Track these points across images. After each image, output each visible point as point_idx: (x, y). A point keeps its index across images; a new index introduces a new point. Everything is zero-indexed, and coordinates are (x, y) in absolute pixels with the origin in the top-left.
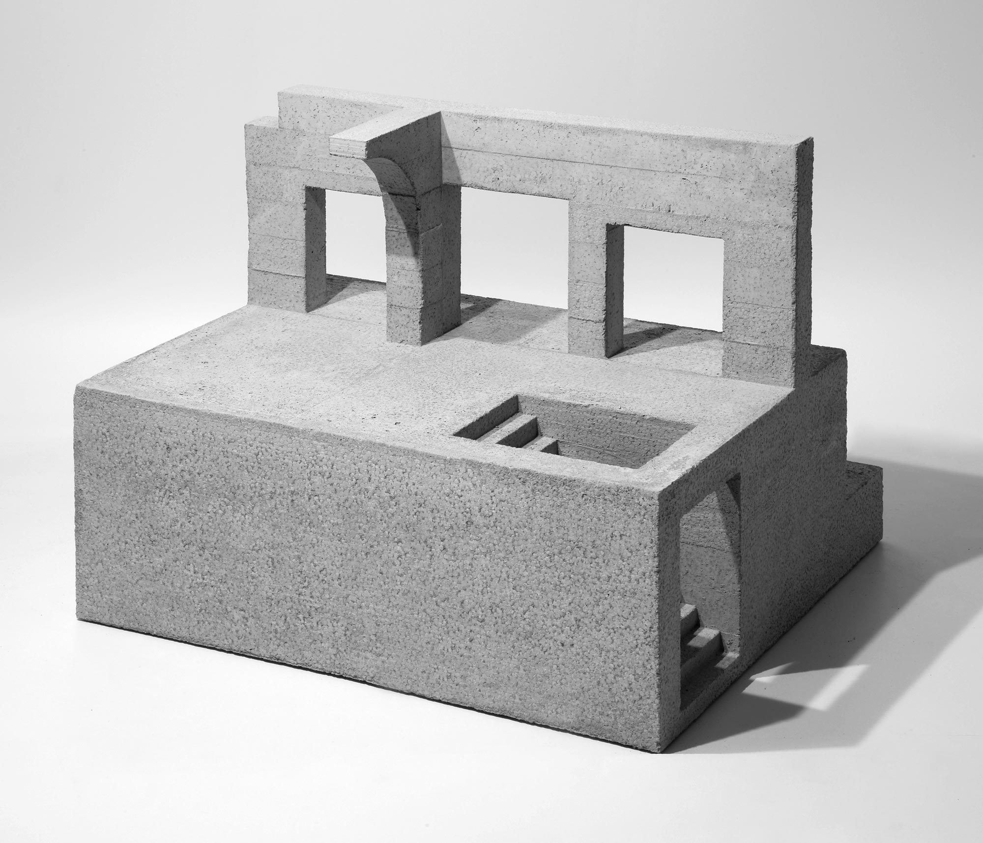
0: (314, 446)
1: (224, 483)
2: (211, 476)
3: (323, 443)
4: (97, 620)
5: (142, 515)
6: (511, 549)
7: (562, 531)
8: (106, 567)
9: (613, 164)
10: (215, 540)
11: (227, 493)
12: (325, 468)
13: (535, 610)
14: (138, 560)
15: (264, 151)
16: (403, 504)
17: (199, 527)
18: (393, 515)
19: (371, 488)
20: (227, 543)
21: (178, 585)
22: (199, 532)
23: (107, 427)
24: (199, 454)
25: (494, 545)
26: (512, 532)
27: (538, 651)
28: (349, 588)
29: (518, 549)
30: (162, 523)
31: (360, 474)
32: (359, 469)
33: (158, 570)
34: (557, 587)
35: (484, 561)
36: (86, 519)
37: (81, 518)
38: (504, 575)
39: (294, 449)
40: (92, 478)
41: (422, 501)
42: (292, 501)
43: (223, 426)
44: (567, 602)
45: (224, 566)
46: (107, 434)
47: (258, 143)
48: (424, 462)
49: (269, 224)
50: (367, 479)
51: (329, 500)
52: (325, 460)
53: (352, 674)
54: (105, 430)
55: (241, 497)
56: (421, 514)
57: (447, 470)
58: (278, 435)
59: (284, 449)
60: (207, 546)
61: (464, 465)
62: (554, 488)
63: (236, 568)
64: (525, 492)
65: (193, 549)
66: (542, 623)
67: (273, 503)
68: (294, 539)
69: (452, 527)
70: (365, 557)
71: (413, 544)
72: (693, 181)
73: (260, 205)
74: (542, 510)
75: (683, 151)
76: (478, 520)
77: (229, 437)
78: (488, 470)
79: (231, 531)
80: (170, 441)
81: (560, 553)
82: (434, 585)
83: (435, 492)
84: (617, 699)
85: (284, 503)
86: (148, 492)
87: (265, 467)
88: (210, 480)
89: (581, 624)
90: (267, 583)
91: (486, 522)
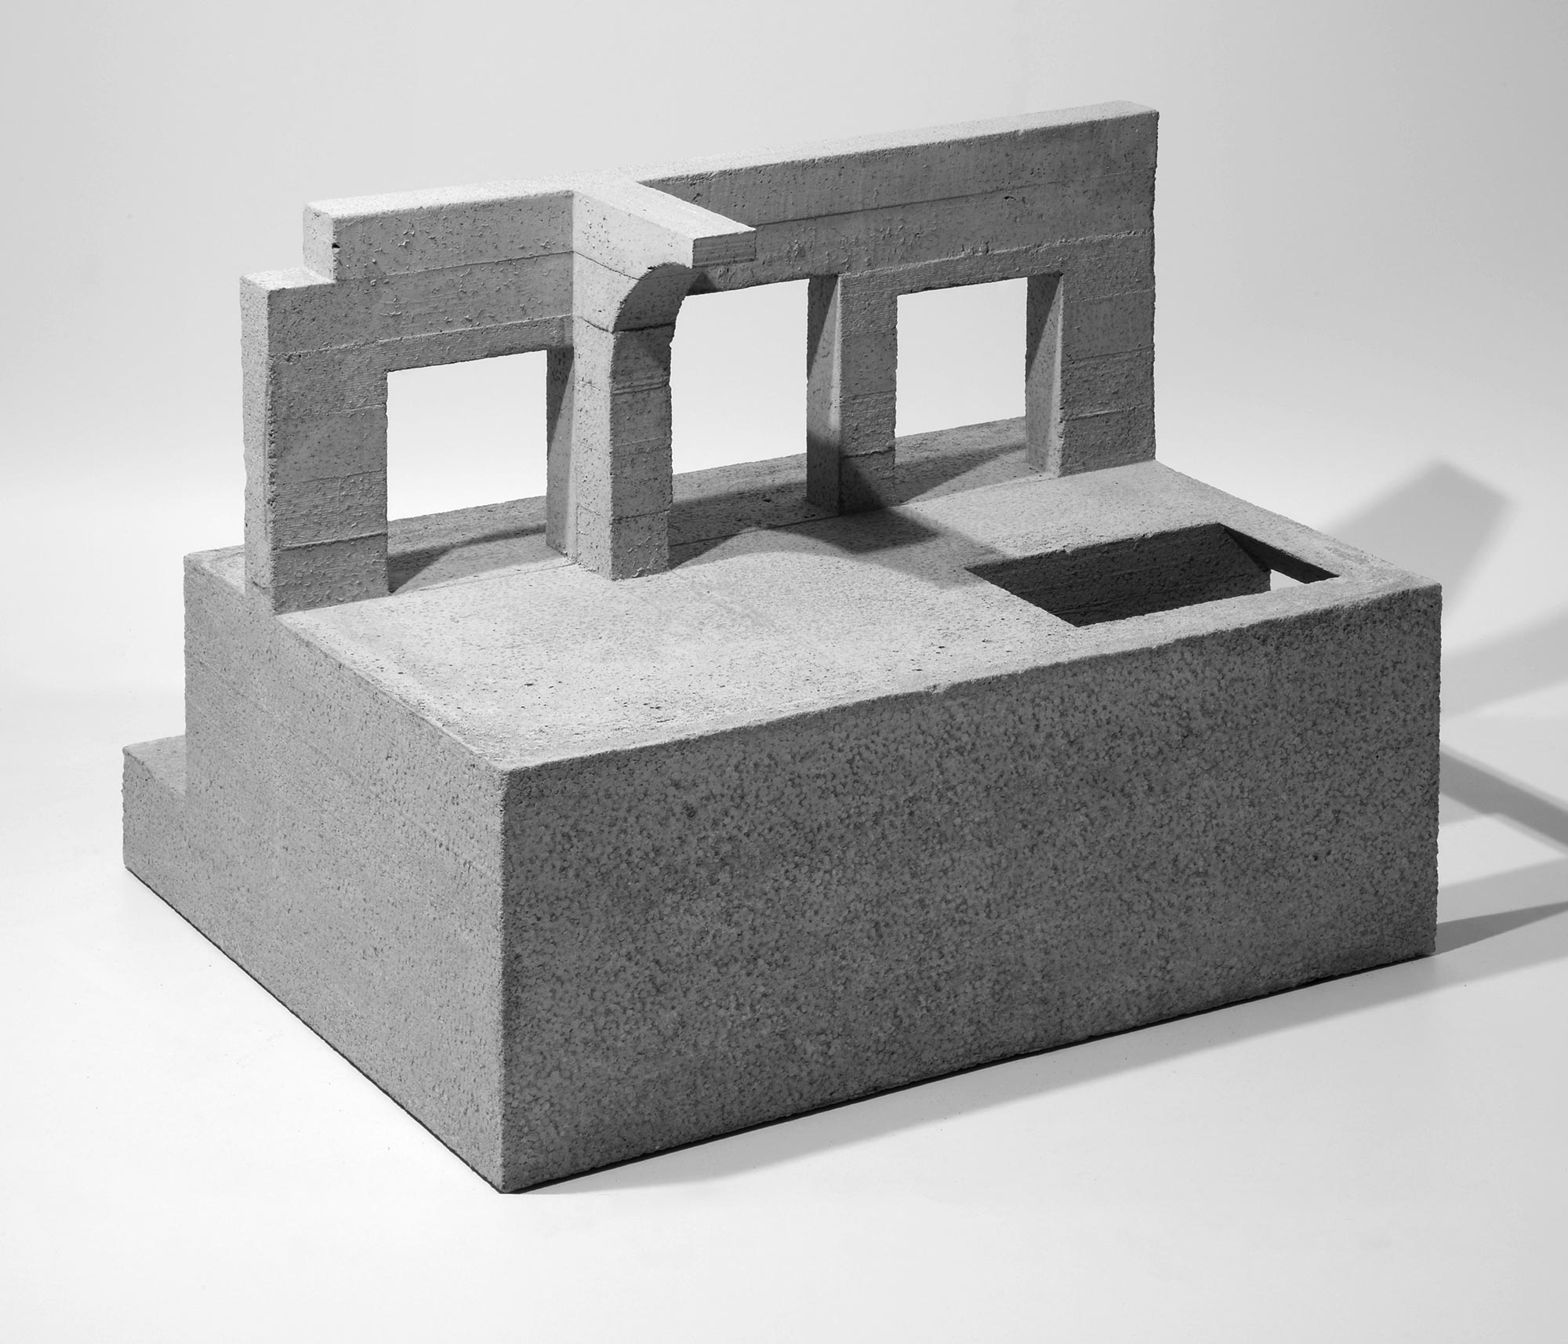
0: (947, 709)
1: (794, 832)
2: (770, 830)
3: (962, 700)
4: (547, 1177)
5: (638, 950)
6: (1247, 747)
7: (1318, 690)
8: (567, 1074)
9: (908, 201)
10: (776, 935)
11: (798, 847)
12: (965, 738)
13: (1280, 825)
14: (628, 1033)
15: (307, 329)
16: (1089, 745)
17: (746, 926)
18: (1073, 769)
19: (1039, 740)
20: (799, 931)
21: (706, 1043)
22: (747, 935)
23: (571, 821)
24: (750, 799)
25: (1223, 751)
26: (1247, 722)
27: (1283, 883)
28: (1003, 916)
29: (1256, 744)
30: (677, 949)
31: (1021, 726)
32: (1020, 718)
33: (670, 1033)
34: (1310, 777)
35: (1206, 783)
36: (528, 1004)
37: (517, 1005)
38: (1237, 791)
39: (915, 728)
40: (541, 924)
41: (1117, 730)
42: (911, 814)
43: (792, 736)
44: (1323, 791)
45: (793, 973)
46: (572, 834)
47: (295, 317)
48: (1119, 666)
49: (317, 458)
50: (1033, 728)
51: (971, 788)
52: (965, 727)
53: (997, 1052)
54: (566, 829)
55: (824, 843)
56: (1117, 750)
57: (1154, 666)
58: (886, 715)
59: (899, 732)
60: (762, 951)
61: (1179, 649)
62: (1307, 632)
63: (814, 966)
64: (1266, 655)
65: (734, 968)
66: (1289, 838)
67: (879, 830)
68: (914, 876)
69: (1161, 751)
70: (1030, 854)
71: (1104, 802)
72: (1018, 198)
73: (298, 429)
74: (1290, 671)
75: (1007, 155)
76: (1200, 723)
77: (803, 751)
78: (1214, 642)
79: (806, 907)
80: (692, 799)
81: (1315, 724)
82: (1134, 851)
83: (1136, 707)
84: (1385, 901)
85: (898, 823)
86: (652, 904)
87: (867, 777)
88: (768, 837)
89: (1341, 816)
90: (866, 969)
91: (1211, 722)
